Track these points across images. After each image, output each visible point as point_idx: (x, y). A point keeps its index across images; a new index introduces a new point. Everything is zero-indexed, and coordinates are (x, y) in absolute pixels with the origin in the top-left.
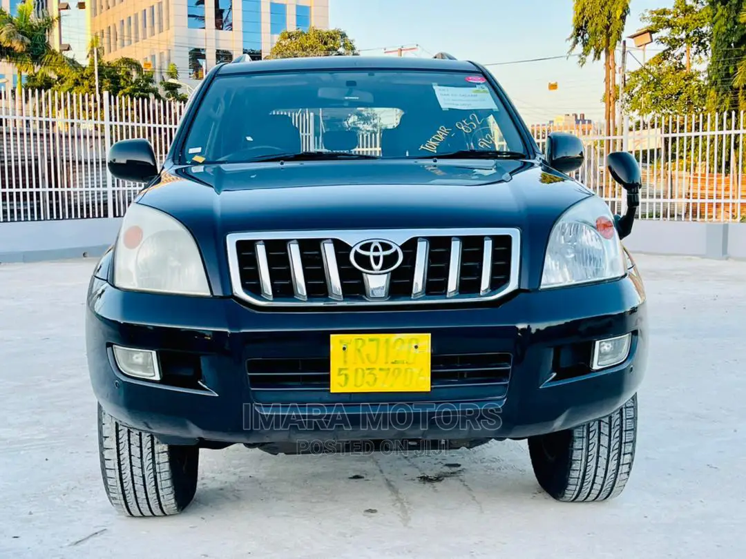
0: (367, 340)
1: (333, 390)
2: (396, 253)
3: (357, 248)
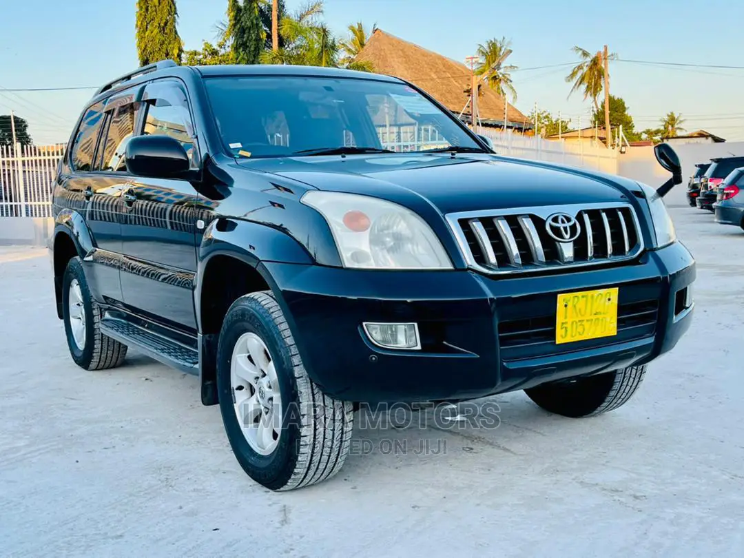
0: (580, 297)
1: (558, 342)
2: (575, 224)
3: (549, 221)
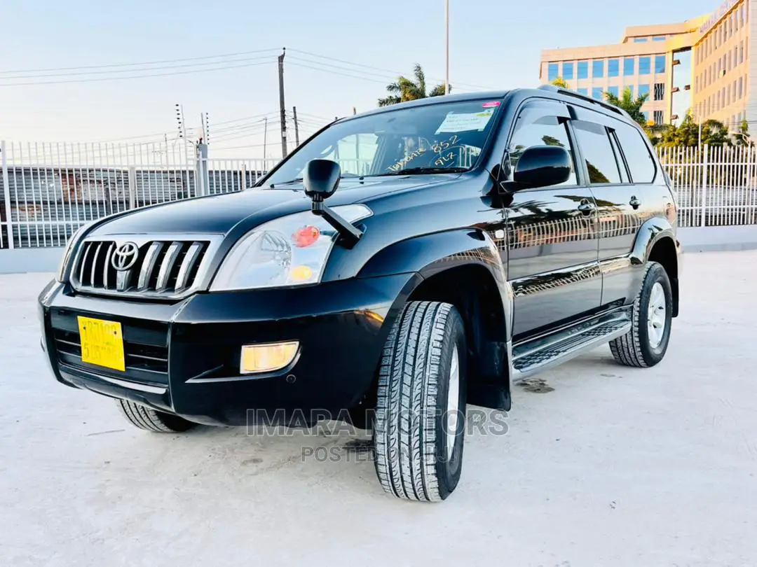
0: (93, 323)
1: (84, 359)
2: (134, 253)
3: (118, 249)
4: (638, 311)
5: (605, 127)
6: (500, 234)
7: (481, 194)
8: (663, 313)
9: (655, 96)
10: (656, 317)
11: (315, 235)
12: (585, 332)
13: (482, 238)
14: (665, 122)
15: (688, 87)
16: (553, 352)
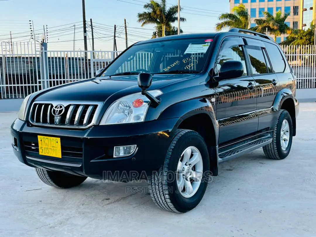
0: (46, 138)
1: (40, 154)
2: (63, 109)
3: (54, 107)
4: (276, 133)
5: (261, 47)
6: (213, 100)
7: (205, 83)
8: (288, 134)
9: (294, 13)
10: (285, 136)
11: (141, 103)
12: (251, 143)
13: (206, 102)
14: (299, 29)
15: (311, 8)
16: (236, 151)
